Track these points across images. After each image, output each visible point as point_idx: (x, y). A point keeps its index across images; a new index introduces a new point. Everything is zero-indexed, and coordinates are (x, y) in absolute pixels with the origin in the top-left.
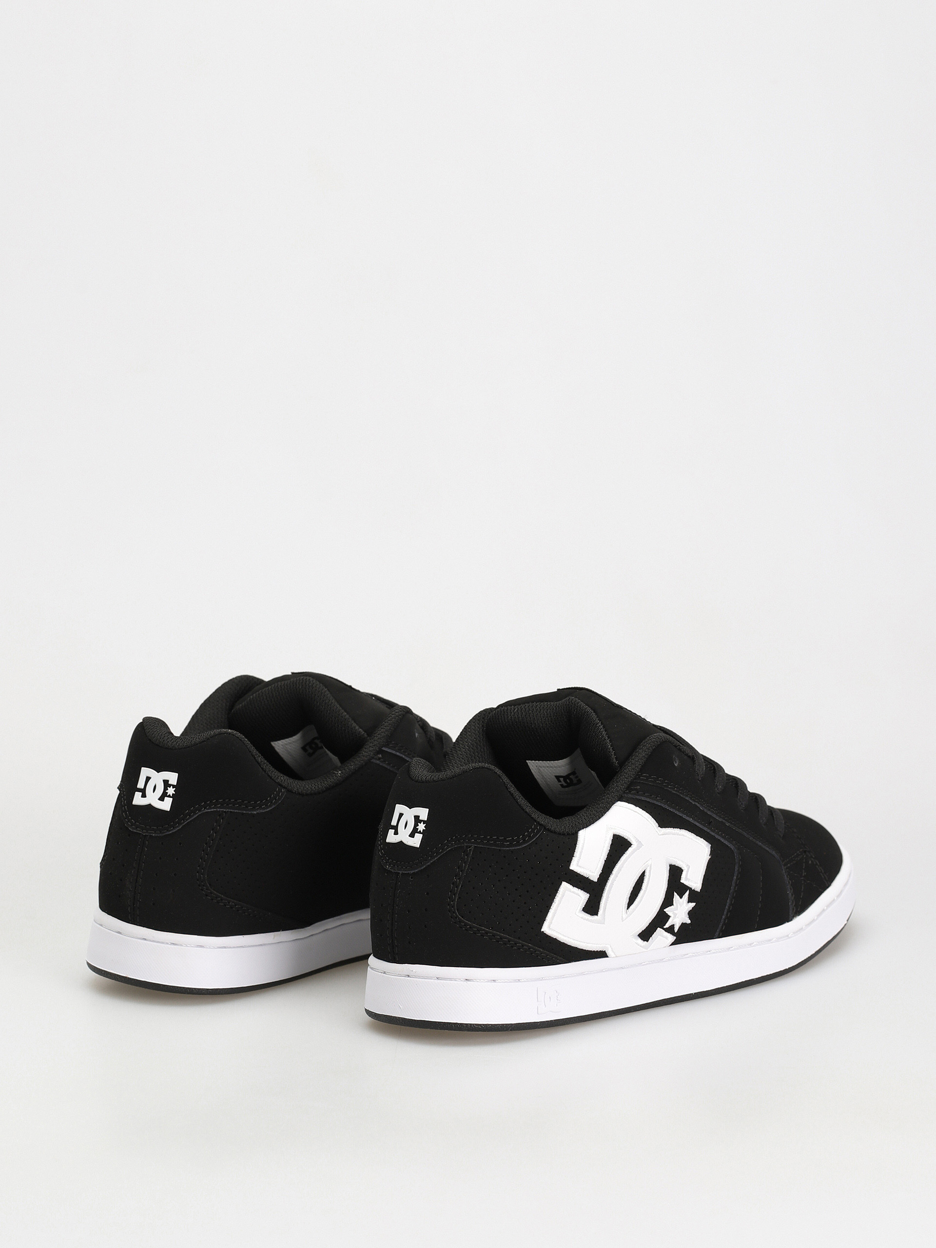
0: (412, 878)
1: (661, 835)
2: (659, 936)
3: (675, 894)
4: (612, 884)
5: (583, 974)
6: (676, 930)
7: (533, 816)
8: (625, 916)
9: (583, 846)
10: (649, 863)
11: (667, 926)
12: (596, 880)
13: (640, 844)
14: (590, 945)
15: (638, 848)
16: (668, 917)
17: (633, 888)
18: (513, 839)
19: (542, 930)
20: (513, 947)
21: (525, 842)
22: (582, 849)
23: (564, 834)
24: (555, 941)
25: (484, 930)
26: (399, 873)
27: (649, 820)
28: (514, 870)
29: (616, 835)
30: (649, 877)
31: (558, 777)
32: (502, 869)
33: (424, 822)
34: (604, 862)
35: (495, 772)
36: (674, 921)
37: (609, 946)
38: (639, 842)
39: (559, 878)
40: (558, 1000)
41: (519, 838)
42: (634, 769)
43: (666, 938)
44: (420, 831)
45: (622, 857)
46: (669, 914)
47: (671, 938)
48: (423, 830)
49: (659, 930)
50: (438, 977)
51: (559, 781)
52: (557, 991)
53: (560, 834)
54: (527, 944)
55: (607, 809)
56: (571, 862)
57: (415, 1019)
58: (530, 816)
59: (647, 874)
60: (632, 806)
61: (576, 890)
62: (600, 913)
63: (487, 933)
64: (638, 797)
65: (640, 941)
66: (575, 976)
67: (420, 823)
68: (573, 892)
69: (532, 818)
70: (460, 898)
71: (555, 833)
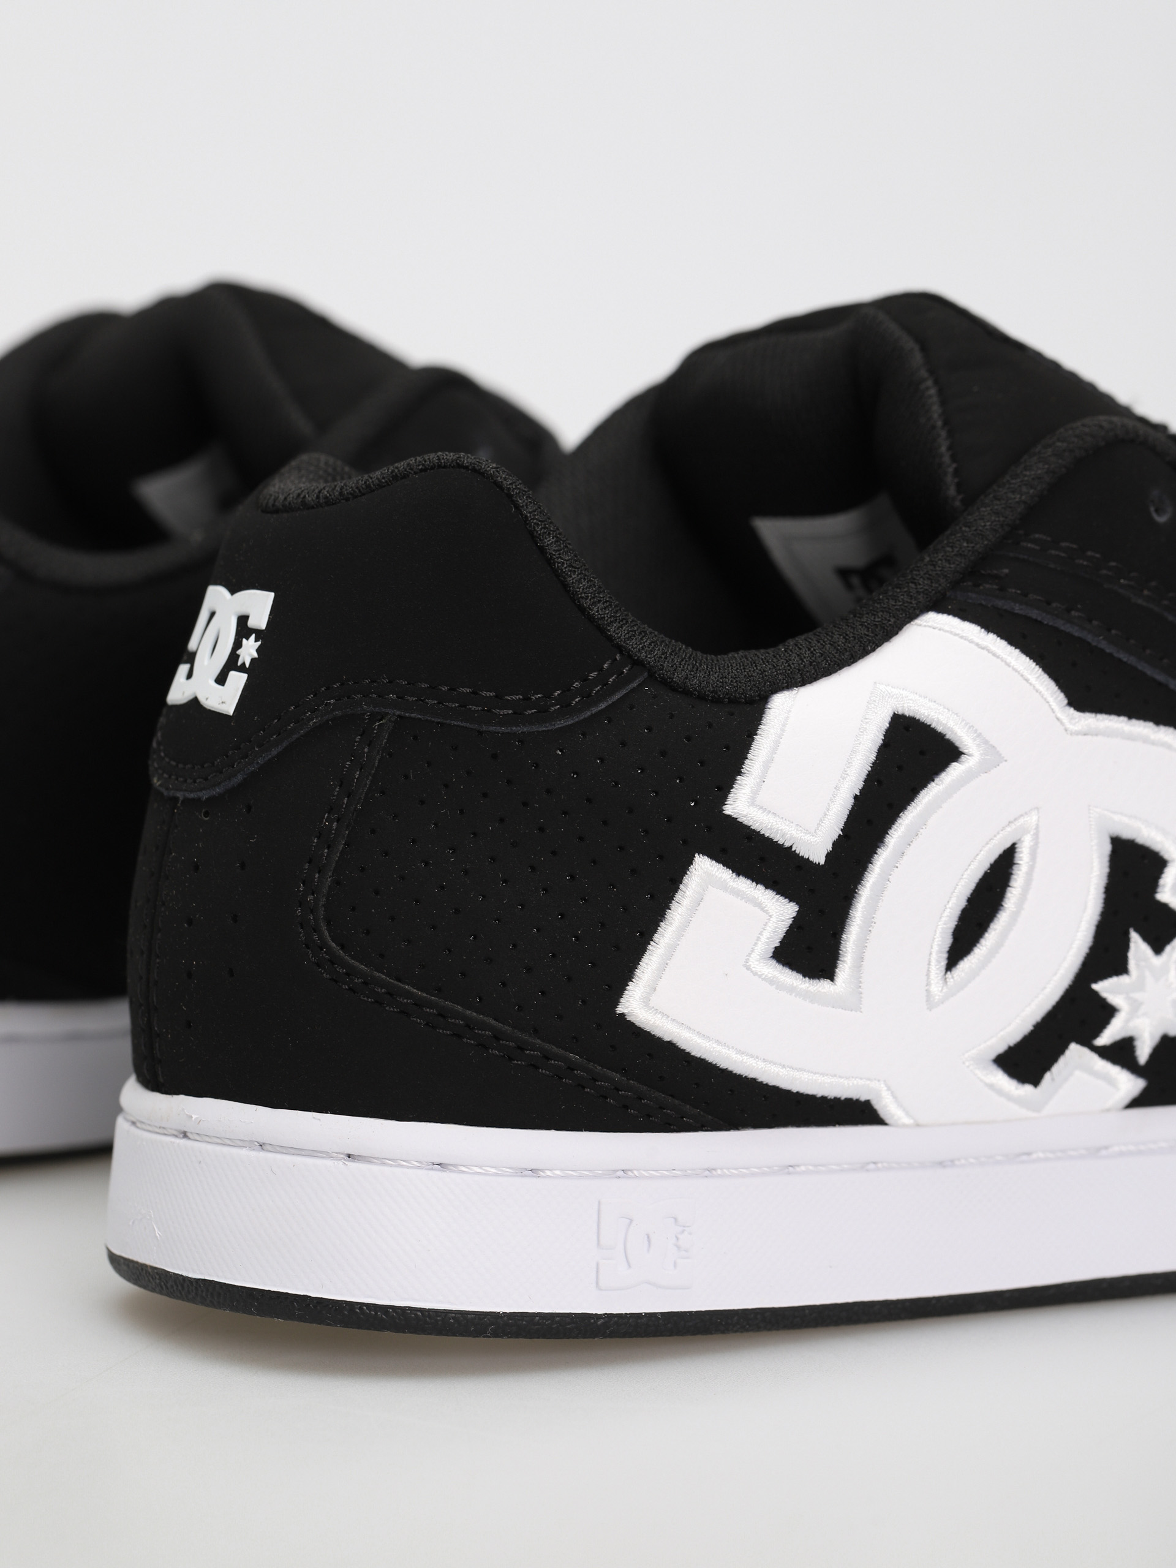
0: (206, 814)
1: (1077, 733)
2: (1077, 1073)
3: (1135, 938)
4: (885, 878)
5: (789, 1168)
6: (1143, 1053)
7: (612, 630)
8: (936, 988)
9: (777, 744)
10: (1032, 819)
11: (1105, 1039)
12: (820, 858)
13: (994, 758)
14: (805, 1076)
15: (985, 767)
16: (1107, 1012)
17: (969, 900)
18: (527, 699)
19: (620, 1009)
20: (511, 1059)
21: (566, 708)
22: (774, 751)
23: (717, 701)
24: (668, 1053)
25: (409, 994)
26: (176, 799)
27: (1032, 679)
28: (525, 804)
29: (903, 717)
30: (1031, 869)
31: (844, 574)
32: (485, 795)
33: (259, 634)
34: (852, 801)
35: (496, 483)
36: (1131, 1024)
37: (883, 1087)
38: (990, 748)
39: (685, 842)
40: (679, 1247)
41: (548, 695)
42: (997, 513)
43: (1111, 1082)
44: (244, 664)
45: (923, 793)
46: (1113, 999)
47: (1130, 1084)
48: (253, 660)
49: (1075, 1052)
50: (261, 1141)
51: (849, 586)
52: (676, 1220)
53: (702, 698)
54: (560, 1051)
55: (887, 632)
56: (729, 792)
57: (190, 1275)
58: (602, 630)
59: (1023, 858)
60: (972, 630)
61: (744, 885)
62: (844, 970)
63: (419, 1004)
64: (1000, 603)
65: (1001, 1079)
66: (753, 1175)
67: (247, 639)
68: (737, 893)
69: (610, 639)
70: (338, 883)
71: (686, 692)
